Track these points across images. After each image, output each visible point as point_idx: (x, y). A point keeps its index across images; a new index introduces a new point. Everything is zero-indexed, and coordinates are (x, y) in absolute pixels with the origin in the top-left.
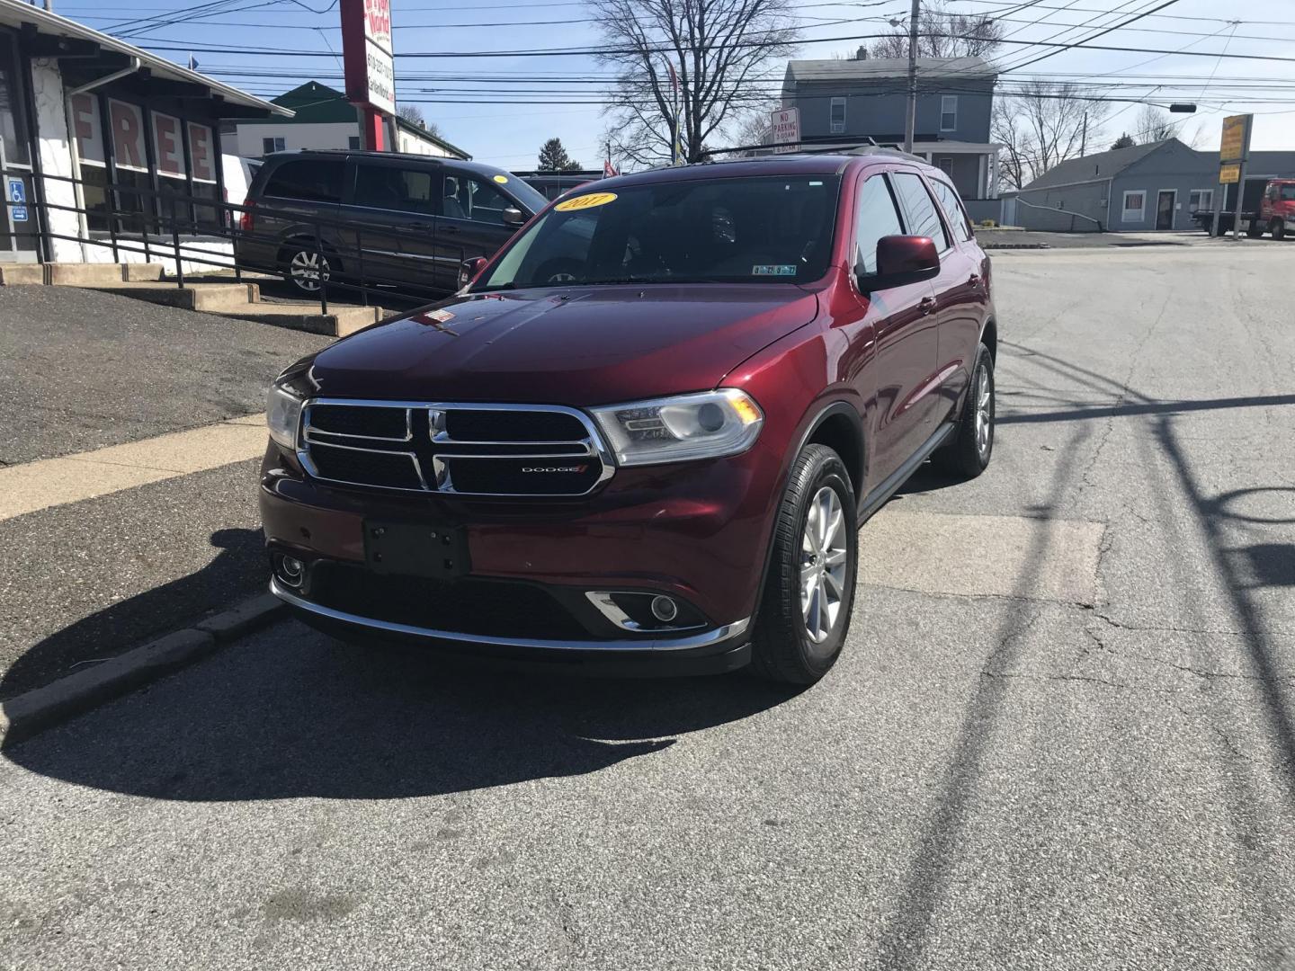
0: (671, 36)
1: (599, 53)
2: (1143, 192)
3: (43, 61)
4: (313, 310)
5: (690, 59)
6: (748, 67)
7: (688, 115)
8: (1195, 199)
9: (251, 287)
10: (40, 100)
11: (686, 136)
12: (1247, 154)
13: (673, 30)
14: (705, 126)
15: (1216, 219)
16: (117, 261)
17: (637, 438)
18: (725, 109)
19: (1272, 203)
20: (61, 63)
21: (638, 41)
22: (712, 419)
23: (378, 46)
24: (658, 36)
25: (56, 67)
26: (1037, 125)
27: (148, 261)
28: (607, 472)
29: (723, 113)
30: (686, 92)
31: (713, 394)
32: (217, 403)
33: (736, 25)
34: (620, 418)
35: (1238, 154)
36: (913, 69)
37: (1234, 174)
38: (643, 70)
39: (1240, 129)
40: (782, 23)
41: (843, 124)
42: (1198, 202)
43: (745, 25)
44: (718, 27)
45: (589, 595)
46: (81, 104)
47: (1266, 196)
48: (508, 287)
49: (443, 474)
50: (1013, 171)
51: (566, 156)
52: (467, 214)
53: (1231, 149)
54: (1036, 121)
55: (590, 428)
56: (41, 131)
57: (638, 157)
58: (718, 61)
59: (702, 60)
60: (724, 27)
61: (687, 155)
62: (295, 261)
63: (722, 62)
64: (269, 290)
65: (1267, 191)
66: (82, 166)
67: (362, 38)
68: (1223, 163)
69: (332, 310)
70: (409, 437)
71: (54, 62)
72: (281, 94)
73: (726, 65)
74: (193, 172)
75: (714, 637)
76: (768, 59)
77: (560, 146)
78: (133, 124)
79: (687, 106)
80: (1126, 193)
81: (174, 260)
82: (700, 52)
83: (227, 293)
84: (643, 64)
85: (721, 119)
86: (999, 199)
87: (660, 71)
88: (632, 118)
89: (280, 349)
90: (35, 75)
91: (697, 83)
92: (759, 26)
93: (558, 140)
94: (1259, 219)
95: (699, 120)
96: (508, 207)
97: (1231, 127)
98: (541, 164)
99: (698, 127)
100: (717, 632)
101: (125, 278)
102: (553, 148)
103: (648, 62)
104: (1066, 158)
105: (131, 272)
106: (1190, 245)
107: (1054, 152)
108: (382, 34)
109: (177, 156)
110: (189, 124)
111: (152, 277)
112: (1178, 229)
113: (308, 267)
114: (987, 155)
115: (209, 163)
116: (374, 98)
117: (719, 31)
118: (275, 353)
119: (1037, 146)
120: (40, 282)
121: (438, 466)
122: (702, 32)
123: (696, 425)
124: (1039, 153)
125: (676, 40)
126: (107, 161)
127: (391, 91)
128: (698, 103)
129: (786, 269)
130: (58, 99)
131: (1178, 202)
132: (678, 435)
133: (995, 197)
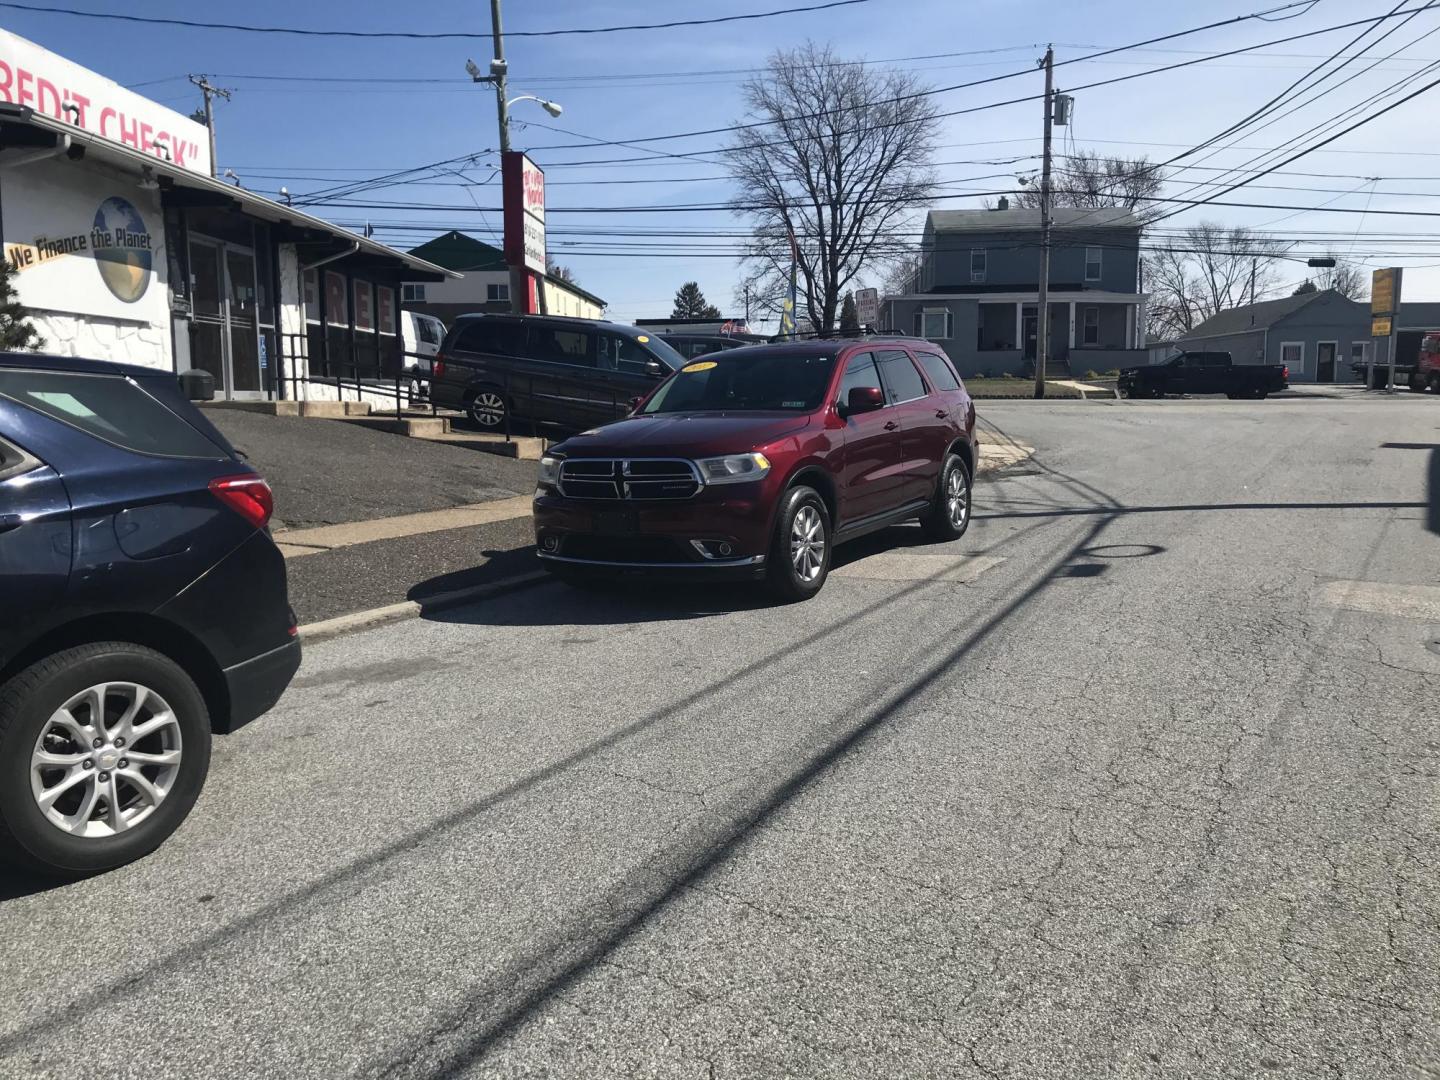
0: (807, 187)
1: (735, 207)
2: (1302, 344)
3: (286, 245)
4: (500, 439)
5: (827, 211)
6: (885, 218)
7: (824, 265)
8: (1358, 350)
9: (444, 421)
10: (284, 274)
11: (822, 286)
12: (1399, 306)
13: (809, 182)
14: (841, 276)
15: (1370, 371)
16: (340, 399)
17: (714, 474)
18: (862, 259)
19: (1430, 356)
20: (297, 247)
21: (775, 193)
22: (748, 465)
23: (533, 216)
24: (794, 189)
25: (294, 249)
26: (1208, 270)
27: (360, 399)
28: (700, 489)
29: (860, 262)
30: (823, 243)
31: (748, 454)
32: (446, 497)
33: (873, 177)
34: (707, 465)
35: (1388, 308)
36: (1046, 224)
37: (1386, 327)
38: (780, 221)
39: (1387, 282)
40: (919, 176)
41: (984, 274)
42: (1360, 354)
43: (882, 177)
44: (855, 179)
45: (692, 541)
46: (308, 277)
47: (1423, 349)
48: (656, 412)
49: (628, 492)
50: (1183, 318)
51: (703, 301)
52: (614, 366)
53: (1381, 303)
54: (1206, 267)
55: (694, 468)
56: (283, 299)
57: (773, 306)
58: (856, 213)
59: (839, 211)
60: (861, 180)
61: (824, 304)
62: (477, 402)
63: (860, 212)
64: (456, 424)
65: (1423, 345)
66: (308, 325)
67: (520, 210)
68: (1375, 316)
69: (513, 439)
70: (613, 474)
71: (293, 246)
72: (418, 245)
73: (863, 215)
74: (379, 327)
75: (749, 561)
76: (904, 210)
77: (697, 291)
78: (340, 289)
79: (824, 254)
80: (1283, 344)
81: (395, 399)
82: (836, 204)
83: (429, 424)
84: (780, 215)
85: (858, 267)
86: (1146, 350)
87: (796, 222)
88: (768, 268)
89: (479, 464)
90: (281, 256)
91: (834, 231)
92: (895, 178)
93: (695, 285)
94: (1418, 372)
95: (835, 270)
96: (649, 361)
97: (1381, 279)
98: (677, 308)
99: (835, 277)
100: (750, 559)
101: (347, 413)
102: (690, 293)
103: (785, 213)
104: (1241, 305)
105: (351, 408)
106: (1341, 398)
107: (1227, 299)
108: (537, 205)
109: (369, 315)
110: (379, 287)
111: (362, 412)
112: (1340, 382)
113: (491, 405)
114: (1134, 306)
115: (391, 319)
116: (530, 262)
117: (856, 183)
118: (477, 468)
119: (1207, 291)
120: (297, 414)
121: (626, 488)
122: (838, 184)
123: (740, 469)
124: (1210, 299)
125: (813, 193)
126: (322, 320)
127: (543, 254)
128: (835, 254)
129: (799, 404)
130: (294, 273)
131: (1339, 354)
132: (732, 472)
133: (1143, 346)
